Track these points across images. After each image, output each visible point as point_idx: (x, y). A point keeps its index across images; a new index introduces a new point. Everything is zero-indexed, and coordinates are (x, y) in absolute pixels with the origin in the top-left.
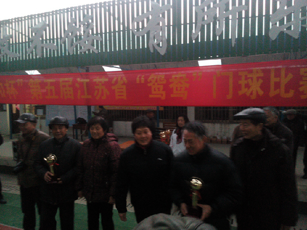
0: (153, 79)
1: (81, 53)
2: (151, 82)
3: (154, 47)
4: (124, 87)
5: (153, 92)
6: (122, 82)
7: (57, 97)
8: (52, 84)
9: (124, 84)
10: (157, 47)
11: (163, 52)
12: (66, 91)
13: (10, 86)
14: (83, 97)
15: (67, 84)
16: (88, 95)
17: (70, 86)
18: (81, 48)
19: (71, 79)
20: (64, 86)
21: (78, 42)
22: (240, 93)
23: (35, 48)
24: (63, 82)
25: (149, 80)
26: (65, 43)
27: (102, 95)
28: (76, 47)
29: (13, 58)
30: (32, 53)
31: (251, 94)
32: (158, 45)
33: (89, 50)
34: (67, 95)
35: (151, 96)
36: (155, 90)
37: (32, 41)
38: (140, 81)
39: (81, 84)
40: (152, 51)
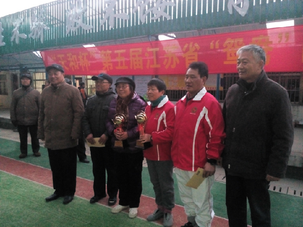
0: (229, 43)
1: (153, 21)
2: (226, 47)
3: (233, 8)
4: (196, 54)
5: (229, 58)
6: (194, 49)
7: (126, 68)
8: (122, 55)
9: (196, 50)
10: (235, 7)
11: (242, 12)
12: (136, 61)
13: (83, 58)
14: (152, 66)
15: (137, 54)
16: (157, 64)
17: (139, 56)
18: (153, 15)
19: (140, 50)
20: (134, 56)
21: (151, 9)
23: (108, 19)
24: (133, 52)
25: (224, 45)
26: (137, 12)
27: (172, 63)
28: (149, 15)
29: (89, 30)
30: (105, 24)
32: (239, 5)
33: (161, 17)
34: (136, 65)
35: (225, 63)
36: (231, 56)
37: (105, 13)
38: (214, 46)
39: (151, 53)
40: (231, 12)
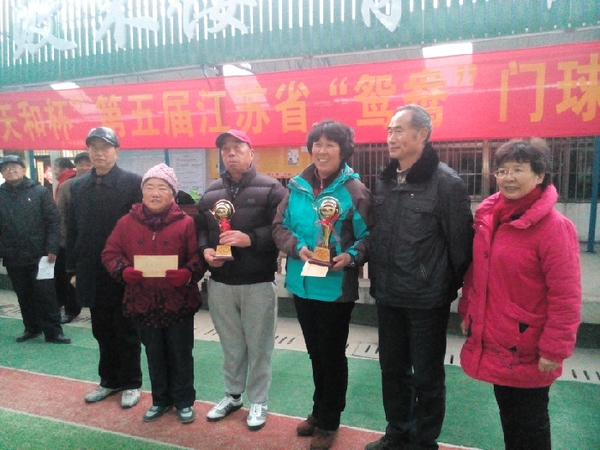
0: (367, 84)
1: (211, 35)
2: (361, 91)
3: (373, 16)
4: (302, 105)
5: (366, 113)
6: (298, 94)
7: (156, 132)
8: (145, 105)
9: (302, 99)
10: (377, 12)
11: (390, 23)
12: (176, 118)
13: (56, 113)
14: (213, 130)
15: (178, 103)
16: (223, 124)
17: (184, 108)
18: (211, 24)
19: (185, 95)
20: (172, 108)
21: (205, 12)
22: (560, 108)
23: (112, 28)
24: (170, 98)
25: (357, 89)
26: (175, 15)
27: (254, 123)
28: (201, 21)
29: (69, 51)
30: (105, 38)
31: (585, 109)
32: (383, 10)
33: (228, 28)
34: (177, 126)
35: (360, 123)
36: (370, 110)
37: (104, 15)
38: (338, 90)
39: (209, 103)
40: (367, 22)
